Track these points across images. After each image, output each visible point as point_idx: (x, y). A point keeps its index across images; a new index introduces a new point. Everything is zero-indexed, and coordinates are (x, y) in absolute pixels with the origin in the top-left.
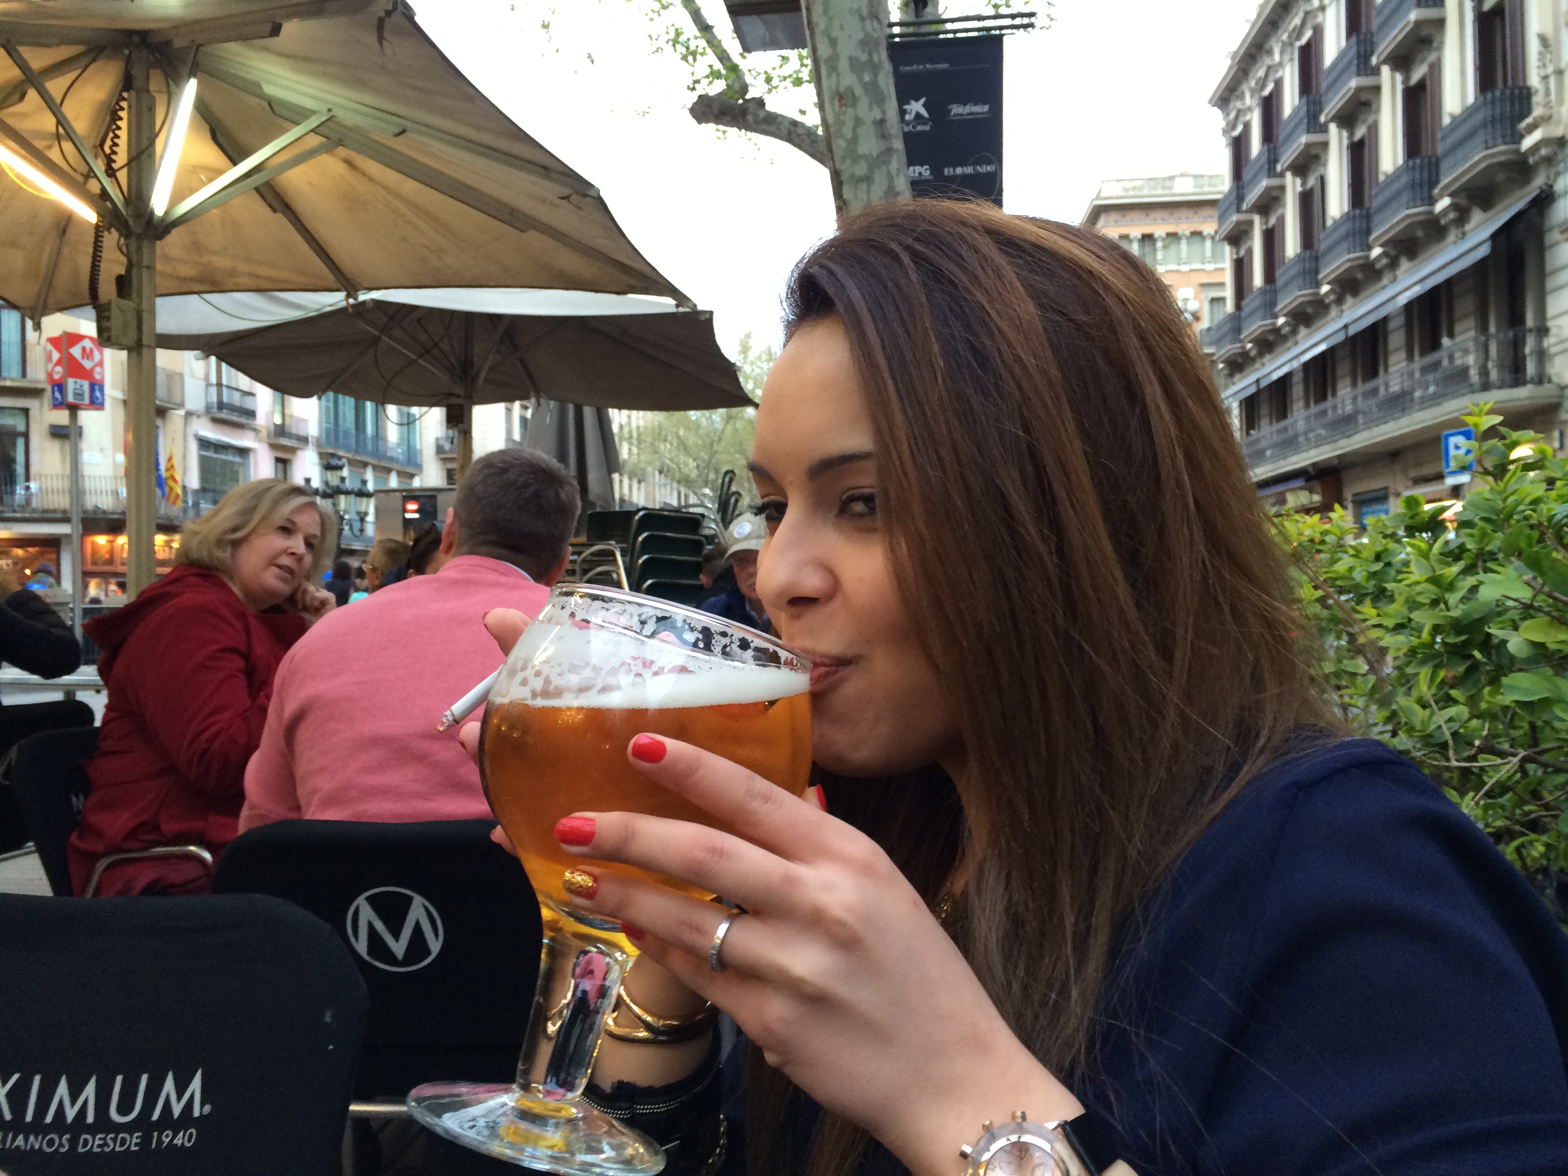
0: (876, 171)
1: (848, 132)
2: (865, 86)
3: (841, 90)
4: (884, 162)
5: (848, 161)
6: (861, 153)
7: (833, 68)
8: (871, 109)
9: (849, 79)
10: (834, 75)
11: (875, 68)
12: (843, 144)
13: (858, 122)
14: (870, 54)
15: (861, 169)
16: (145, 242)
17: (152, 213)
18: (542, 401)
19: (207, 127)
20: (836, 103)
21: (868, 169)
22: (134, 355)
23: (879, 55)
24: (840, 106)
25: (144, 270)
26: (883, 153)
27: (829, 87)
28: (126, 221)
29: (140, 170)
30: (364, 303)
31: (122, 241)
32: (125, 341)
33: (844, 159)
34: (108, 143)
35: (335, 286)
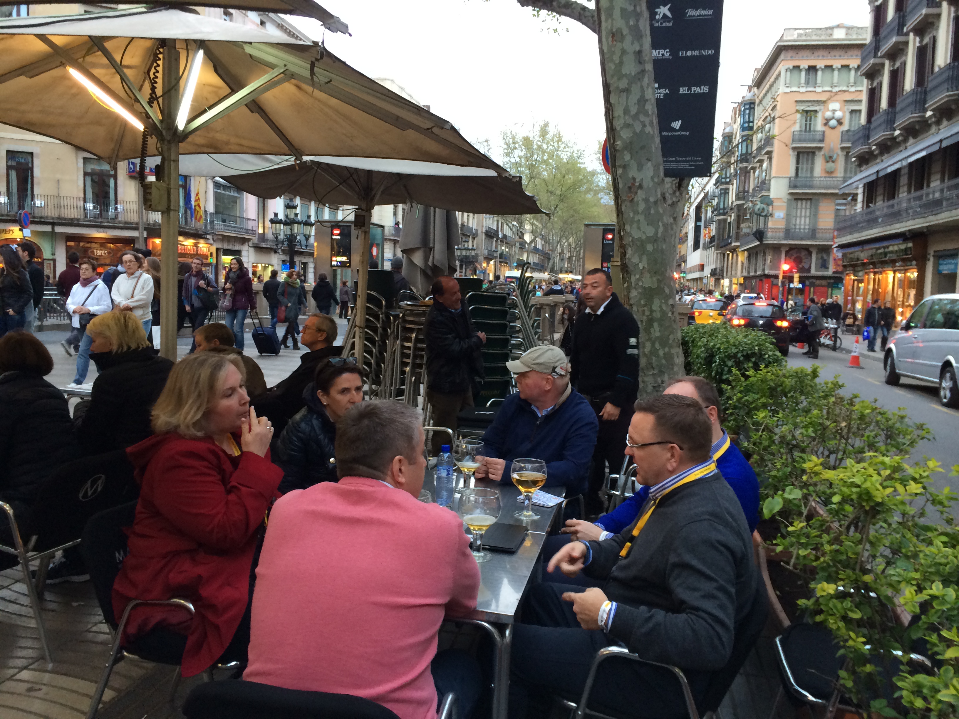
0: (633, 85)
1: (616, 59)
2: (630, 28)
3: (614, 30)
4: (639, 79)
5: (616, 78)
6: (624, 73)
7: (610, 15)
8: (633, 43)
9: (619, 23)
10: (610, 21)
11: (638, 16)
12: (613, 67)
13: (624, 52)
14: (635, 6)
15: (623, 84)
16: (173, 145)
17: (177, 128)
18: (414, 204)
19: (212, 64)
20: (610, 39)
21: (628, 84)
22: (165, 215)
23: (641, 8)
24: (612, 42)
25: (172, 163)
26: (638, 73)
27: (607, 28)
28: (162, 132)
29: (170, 98)
30: (306, 162)
31: (159, 145)
32: (160, 208)
33: (613, 76)
34: (153, 70)
35: (289, 152)
